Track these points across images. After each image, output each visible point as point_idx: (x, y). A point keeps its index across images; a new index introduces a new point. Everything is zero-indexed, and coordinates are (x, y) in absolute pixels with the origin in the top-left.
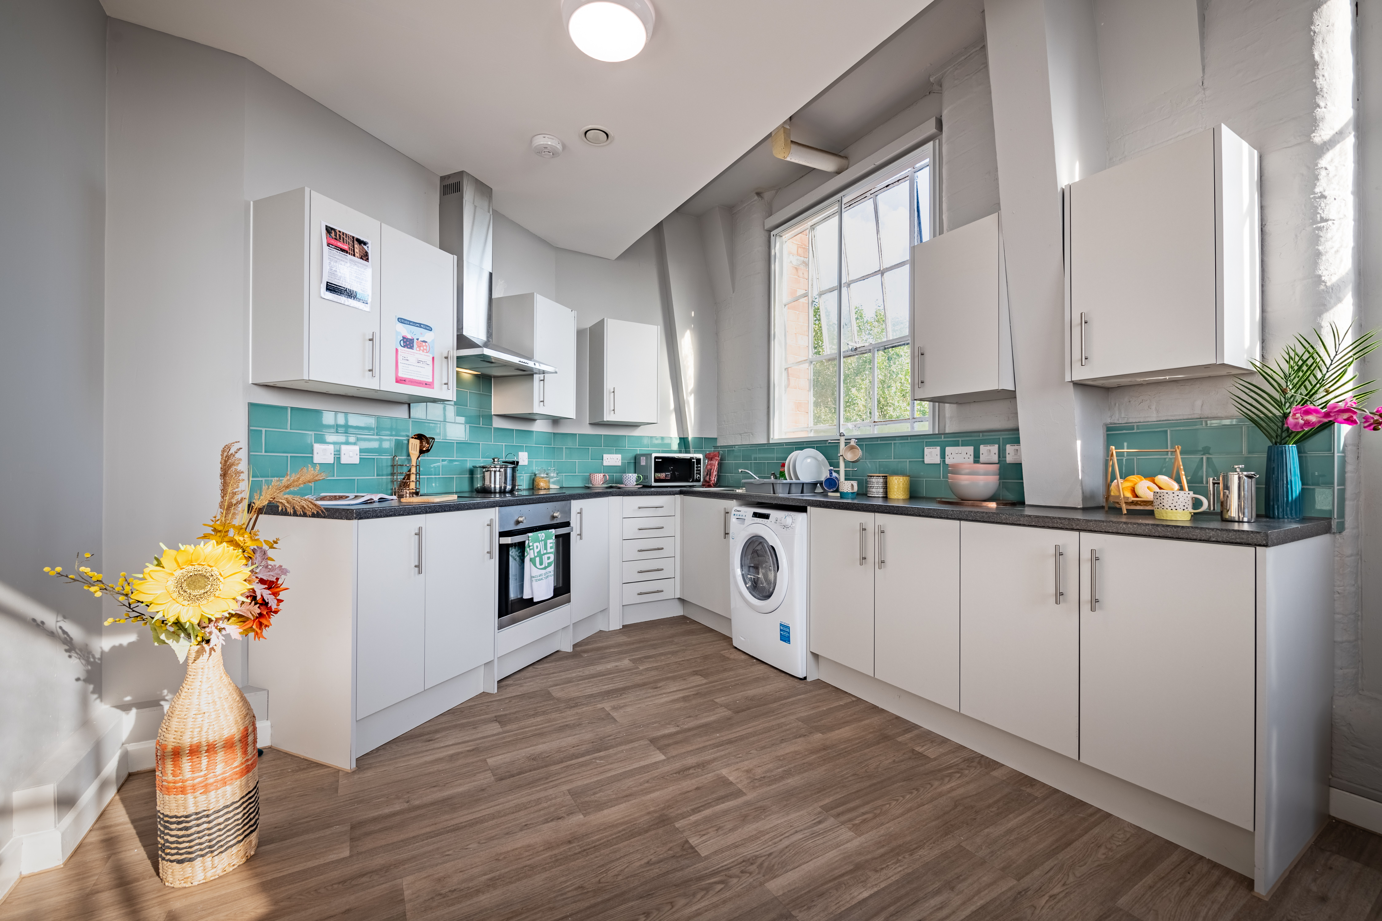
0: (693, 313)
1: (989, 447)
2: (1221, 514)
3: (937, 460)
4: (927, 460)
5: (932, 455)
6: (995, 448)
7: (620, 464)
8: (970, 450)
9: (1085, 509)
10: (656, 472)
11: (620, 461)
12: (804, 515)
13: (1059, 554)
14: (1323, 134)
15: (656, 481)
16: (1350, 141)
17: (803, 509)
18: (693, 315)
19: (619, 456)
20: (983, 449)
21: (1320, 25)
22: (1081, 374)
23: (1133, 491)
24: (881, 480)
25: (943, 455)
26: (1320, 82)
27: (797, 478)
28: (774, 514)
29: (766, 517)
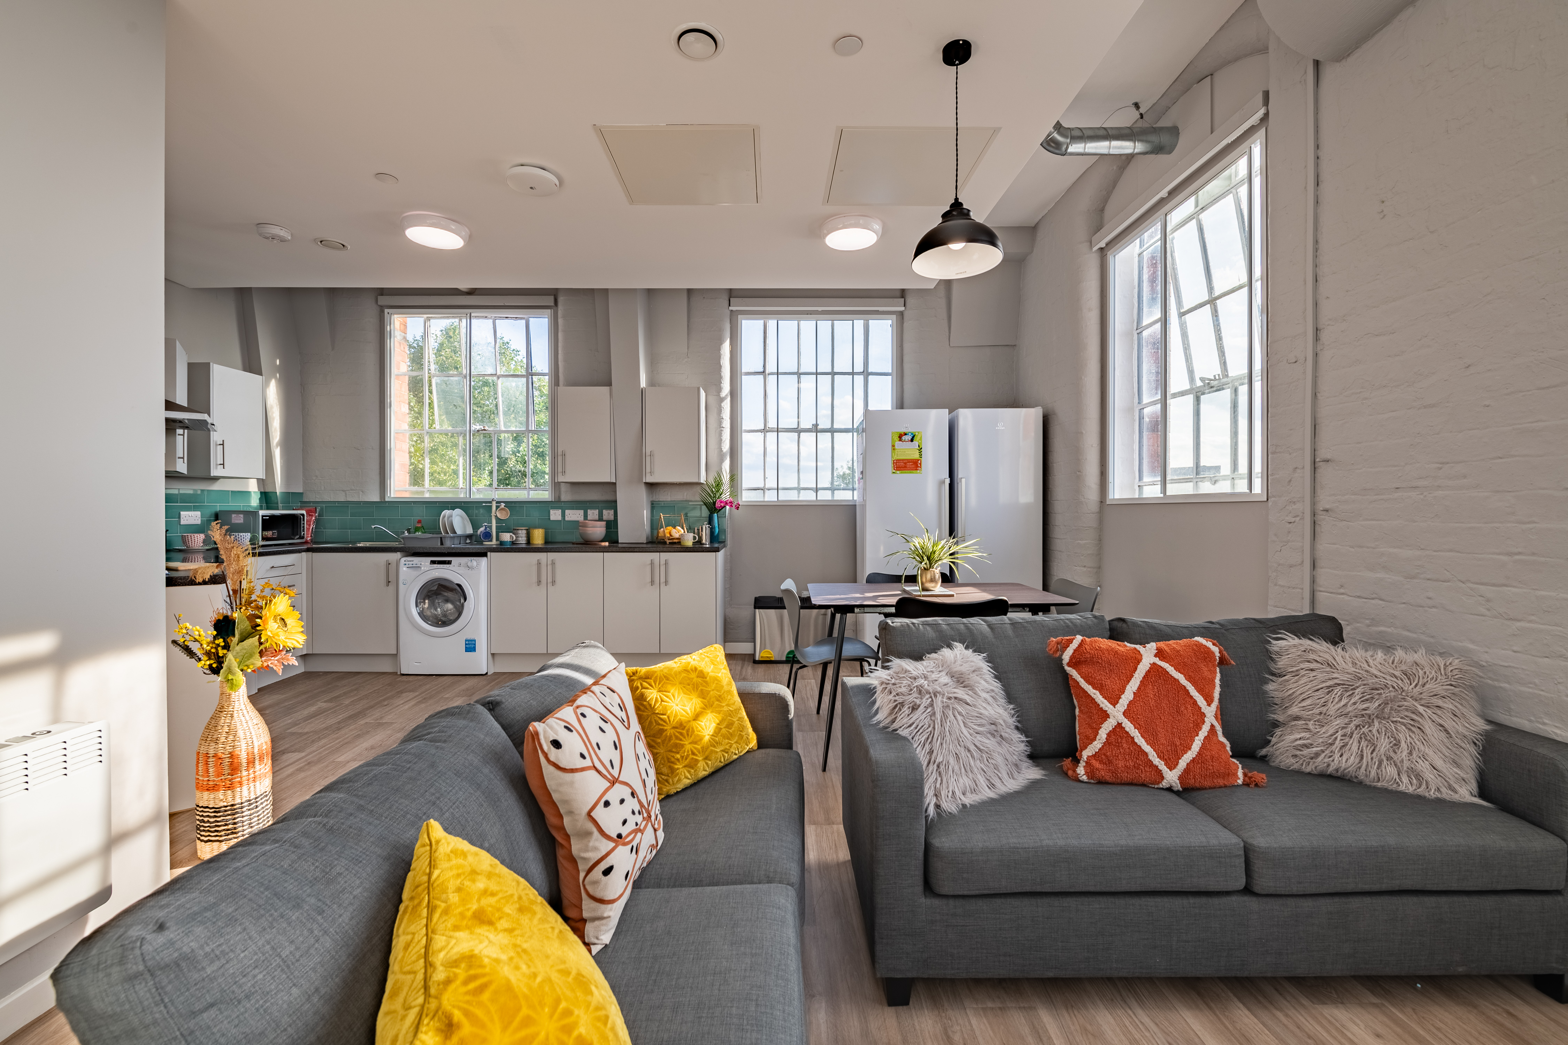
0: (278, 361)
1: (593, 511)
2: (700, 542)
3: (560, 518)
4: (552, 518)
5: (555, 515)
6: (596, 512)
7: (199, 522)
8: (582, 512)
9: (647, 543)
10: (263, 530)
11: (200, 519)
12: (485, 558)
13: (652, 563)
14: (723, 394)
15: (264, 539)
16: (729, 399)
17: (484, 555)
18: (278, 363)
19: (198, 513)
20: (590, 512)
21: (722, 352)
22: (650, 479)
23: (670, 533)
24: (525, 532)
25: (563, 515)
26: (722, 374)
27: (455, 532)
28: (455, 560)
29: (449, 563)
